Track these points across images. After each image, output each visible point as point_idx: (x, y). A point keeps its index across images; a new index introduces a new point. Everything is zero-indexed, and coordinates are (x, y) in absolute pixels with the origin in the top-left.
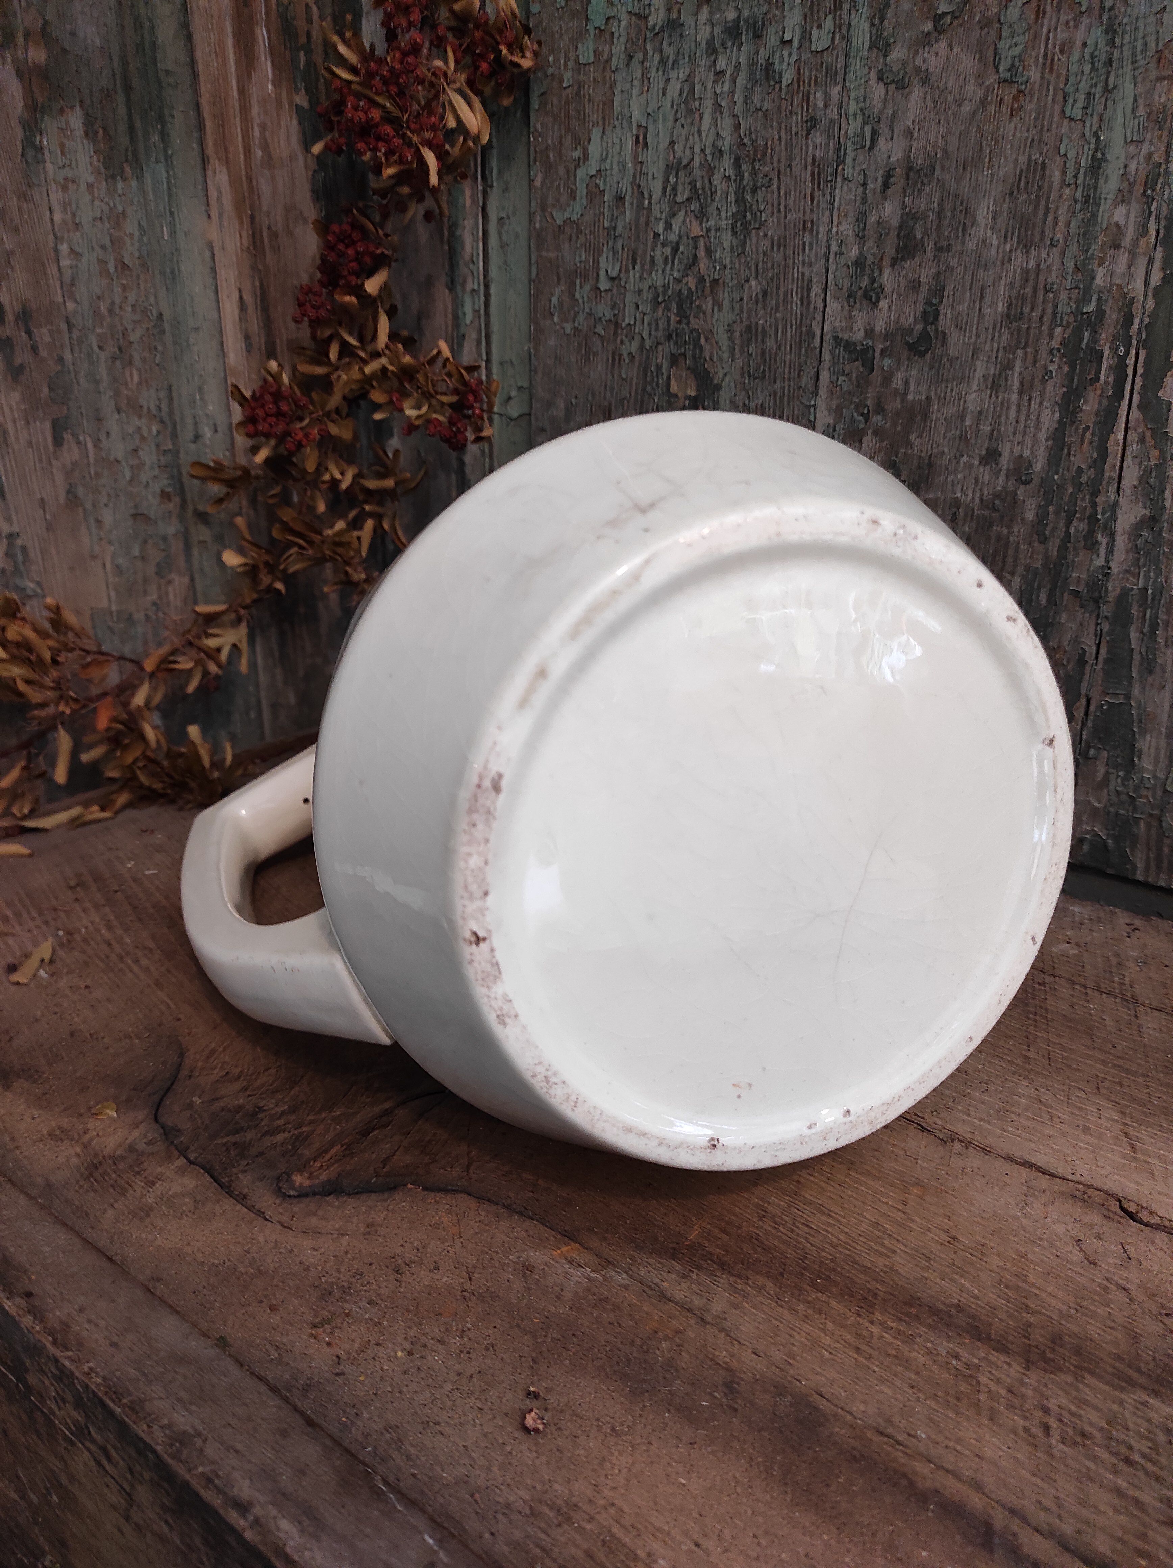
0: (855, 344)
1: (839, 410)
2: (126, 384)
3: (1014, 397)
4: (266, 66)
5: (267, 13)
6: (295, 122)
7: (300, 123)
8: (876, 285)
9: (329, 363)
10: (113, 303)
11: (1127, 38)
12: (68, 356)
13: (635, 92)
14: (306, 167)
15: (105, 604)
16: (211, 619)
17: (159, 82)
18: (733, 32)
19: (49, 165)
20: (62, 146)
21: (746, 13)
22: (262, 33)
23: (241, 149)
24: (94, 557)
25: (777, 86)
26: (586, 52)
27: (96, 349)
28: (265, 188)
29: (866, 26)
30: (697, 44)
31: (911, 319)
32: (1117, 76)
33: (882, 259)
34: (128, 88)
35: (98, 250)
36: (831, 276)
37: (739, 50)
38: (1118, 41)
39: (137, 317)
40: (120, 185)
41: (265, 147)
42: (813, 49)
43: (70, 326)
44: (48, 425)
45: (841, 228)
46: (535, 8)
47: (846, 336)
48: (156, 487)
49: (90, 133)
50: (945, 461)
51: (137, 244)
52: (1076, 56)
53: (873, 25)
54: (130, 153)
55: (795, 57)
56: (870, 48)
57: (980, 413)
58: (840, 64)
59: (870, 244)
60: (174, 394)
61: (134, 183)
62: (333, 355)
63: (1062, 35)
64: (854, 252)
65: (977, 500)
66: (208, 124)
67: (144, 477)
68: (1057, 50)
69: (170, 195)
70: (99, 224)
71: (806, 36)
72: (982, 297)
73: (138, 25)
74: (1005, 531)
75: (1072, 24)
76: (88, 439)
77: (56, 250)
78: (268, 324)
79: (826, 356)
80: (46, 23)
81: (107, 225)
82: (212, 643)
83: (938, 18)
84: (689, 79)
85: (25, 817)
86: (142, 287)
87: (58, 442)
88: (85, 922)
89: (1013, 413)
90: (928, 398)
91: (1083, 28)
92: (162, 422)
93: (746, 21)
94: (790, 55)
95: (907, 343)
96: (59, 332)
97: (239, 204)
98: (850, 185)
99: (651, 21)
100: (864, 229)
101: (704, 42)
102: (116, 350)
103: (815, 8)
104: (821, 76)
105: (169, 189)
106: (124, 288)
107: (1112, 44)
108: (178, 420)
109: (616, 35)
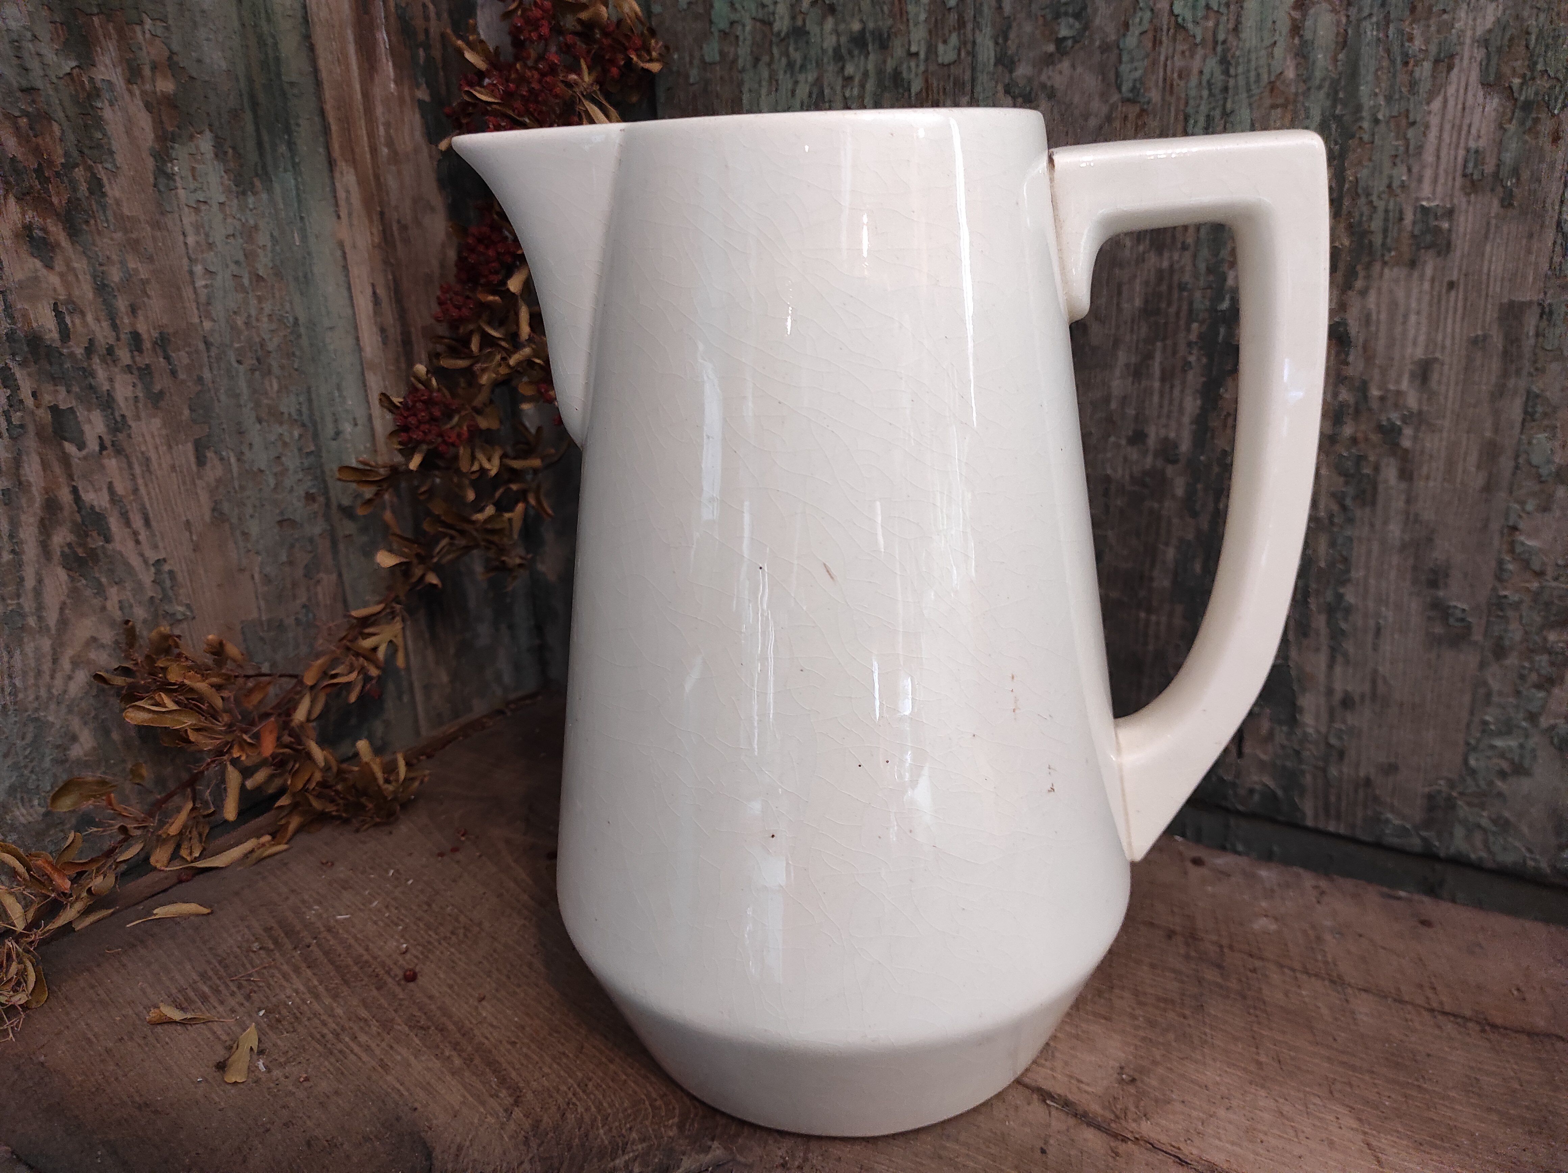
2: (266, 393)
3: (1157, 384)
4: (388, 68)
5: (386, 17)
6: (418, 116)
7: (423, 116)
9: (470, 355)
10: (249, 316)
11: (1240, 70)
12: (207, 375)
13: (764, 91)
14: (431, 157)
15: (255, 615)
16: (366, 622)
17: (284, 94)
18: (859, 41)
19: (181, 192)
20: (193, 169)
21: (871, 25)
22: (382, 36)
23: (367, 149)
24: (242, 570)
25: (906, 94)
26: (711, 51)
27: (235, 365)
28: (392, 183)
29: (991, 44)
30: (824, 51)
32: (1233, 102)
34: (255, 105)
35: (233, 267)
37: (866, 57)
38: (1232, 71)
39: (274, 326)
40: (251, 200)
41: (390, 143)
42: (940, 60)
43: (208, 344)
44: (190, 446)
46: (657, 9)
48: (300, 491)
49: (219, 153)
51: (270, 255)
52: (1194, 81)
53: (997, 43)
54: (259, 168)
55: (922, 68)
56: (995, 65)
57: (1125, 398)
58: (967, 76)
60: (314, 396)
61: (264, 196)
62: (474, 346)
63: (1179, 62)
65: (1127, 477)
66: (334, 128)
67: (288, 482)
68: (1176, 75)
69: (299, 202)
70: (231, 240)
71: (931, 50)
72: (1119, 293)
73: (261, 42)
74: (1156, 505)
75: (1187, 53)
76: (232, 454)
77: (191, 273)
78: (402, 314)
80: (172, 53)
81: (241, 241)
82: (368, 643)
83: (1059, 42)
84: (818, 83)
85: (196, 859)
86: (277, 295)
87: (201, 461)
88: (289, 992)
89: (1156, 399)
91: (1198, 57)
92: (304, 425)
93: (872, 33)
94: (917, 66)
96: (197, 351)
97: (367, 202)
99: (776, 27)
101: (830, 52)
102: (255, 362)
103: (939, 25)
104: (950, 86)
105: (298, 195)
106: (260, 299)
107: (1226, 72)
108: (318, 420)
109: (741, 38)
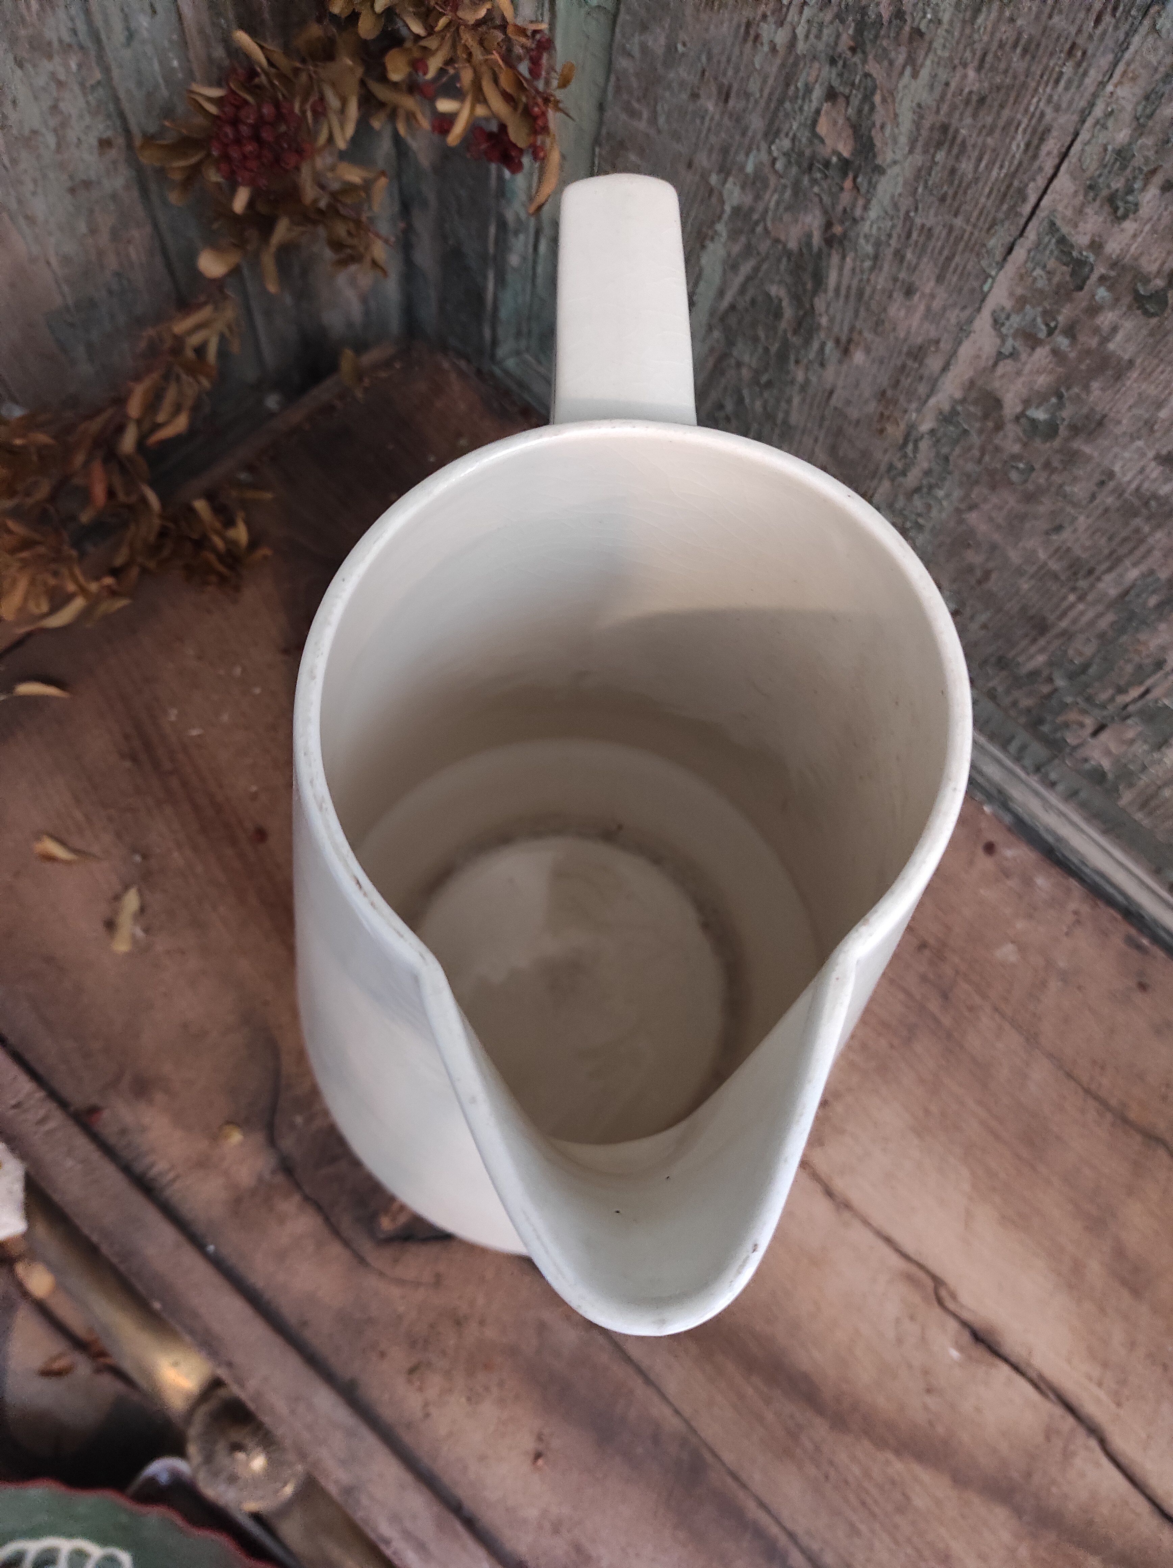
0: (1072, 246)
1: (1021, 302)
8: (1130, 198)
31: (1154, 268)
33: (1153, 172)
36: (1077, 147)
45: (1120, 92)
47: (1065, 230)
50: (1118, 430)
59: (1148, 141)
64: (1122, 136)
67: (73, 135)
79: (1031, 234)
90: (1131, 362)
92: (81, 47)
95: (1136, 291)
98: (1159, 43)
100: (1150, 117)
108: (102, 30)
